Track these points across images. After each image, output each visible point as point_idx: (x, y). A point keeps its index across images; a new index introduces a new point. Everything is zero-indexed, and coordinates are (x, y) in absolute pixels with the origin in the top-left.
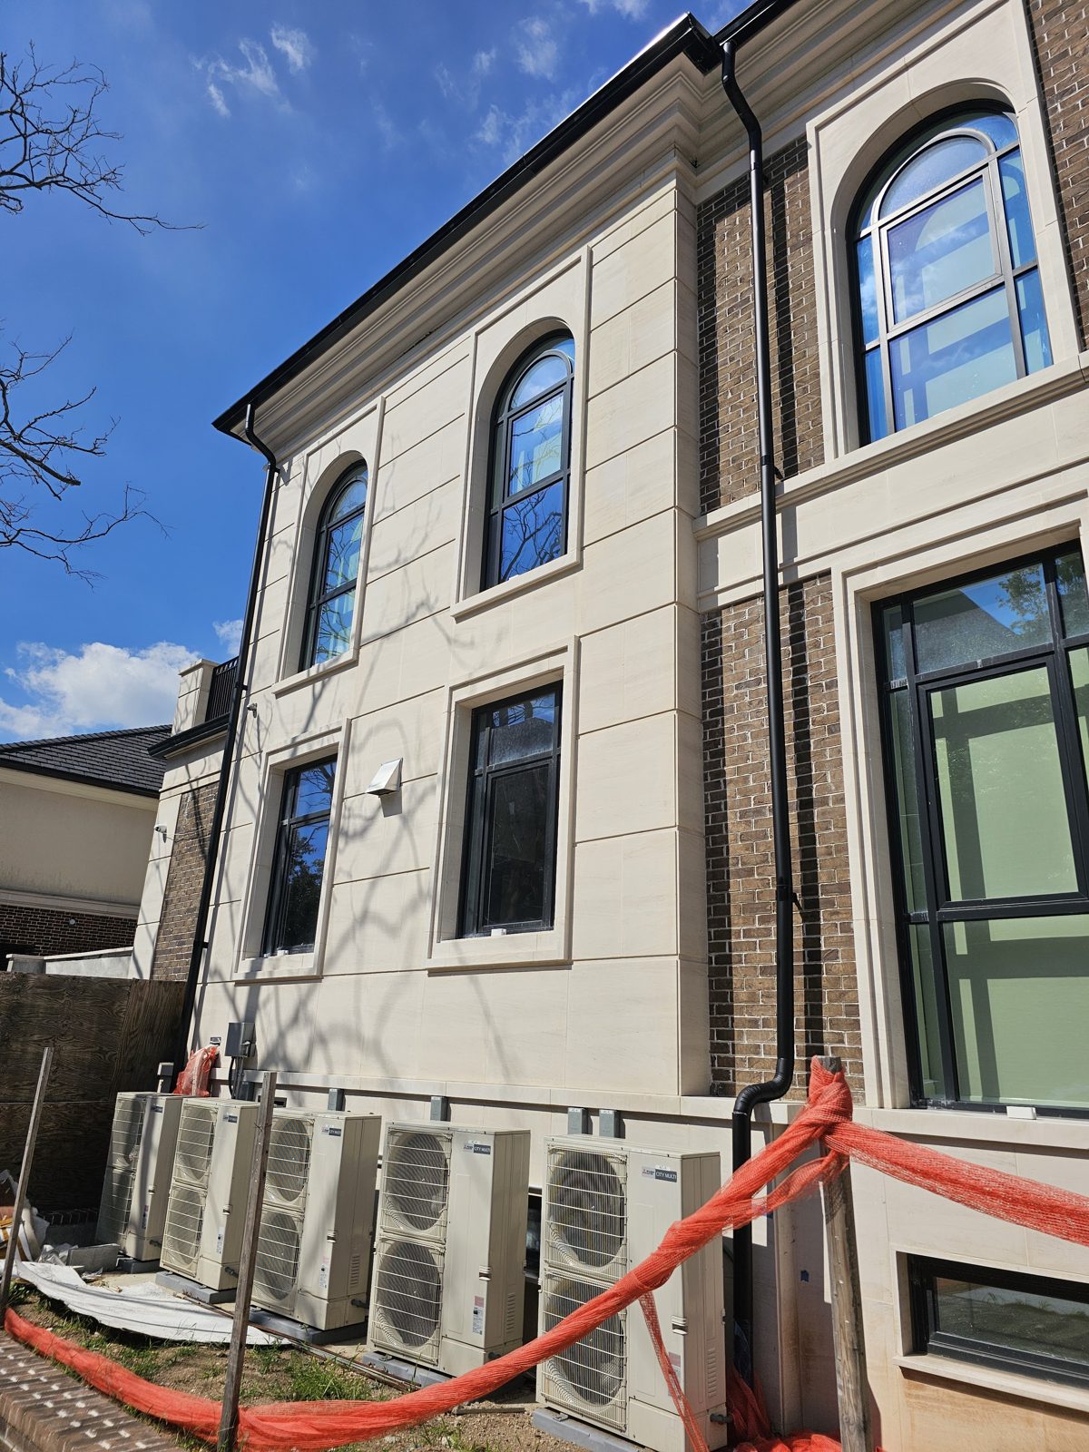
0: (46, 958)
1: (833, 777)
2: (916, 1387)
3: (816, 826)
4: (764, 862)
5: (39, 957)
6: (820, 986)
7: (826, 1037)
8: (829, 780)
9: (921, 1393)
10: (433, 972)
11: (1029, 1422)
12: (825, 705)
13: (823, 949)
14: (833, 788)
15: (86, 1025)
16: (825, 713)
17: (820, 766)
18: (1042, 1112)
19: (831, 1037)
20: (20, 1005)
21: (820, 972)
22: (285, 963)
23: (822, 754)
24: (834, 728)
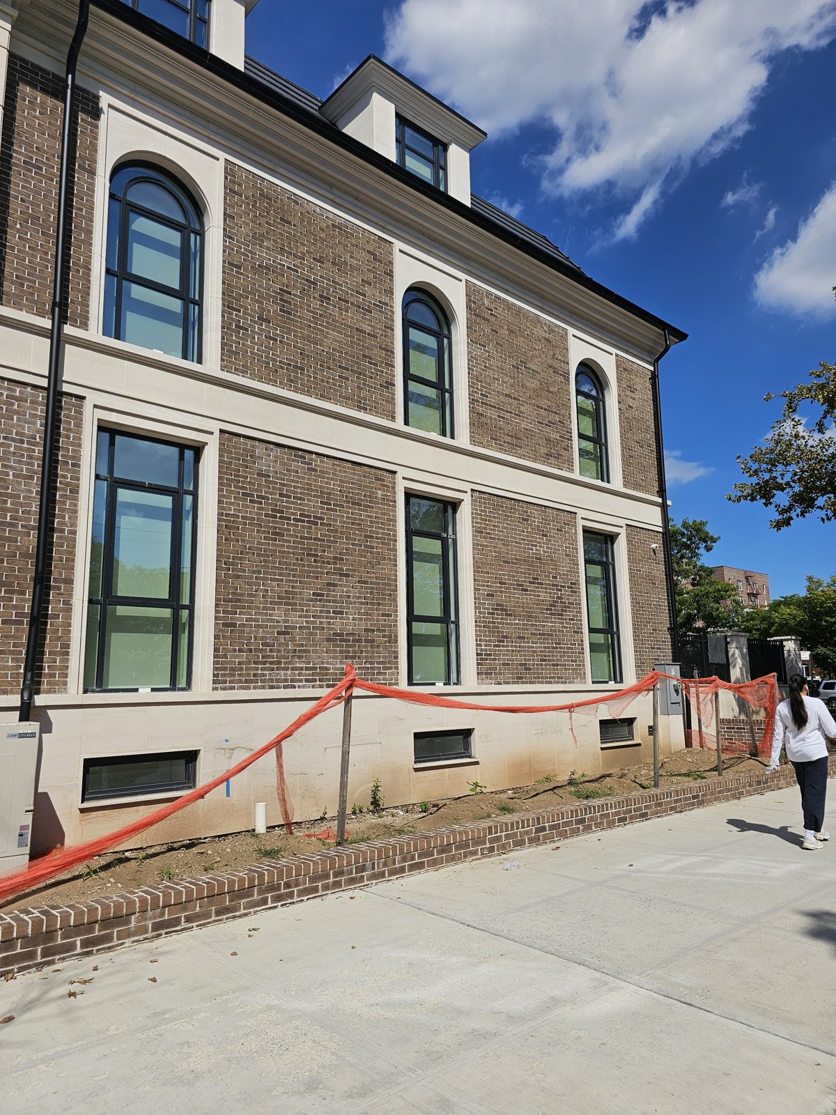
1: (70, 518)
2: (87, 815)
3: (55, 544)
4: (13, 557)
6: (45, 633)
7: (45, 660)
8: (67, 519)
9: (89, 817)
11: (137, 811)
12: (69, 475)
13: (50, 612)
14: (69, 525)
16: (69, 480)
17: (61, 510)
18: (153, 690)
19: (49, 660)
21: (46, 625)
23: (64, 503)
24: (75, 490)
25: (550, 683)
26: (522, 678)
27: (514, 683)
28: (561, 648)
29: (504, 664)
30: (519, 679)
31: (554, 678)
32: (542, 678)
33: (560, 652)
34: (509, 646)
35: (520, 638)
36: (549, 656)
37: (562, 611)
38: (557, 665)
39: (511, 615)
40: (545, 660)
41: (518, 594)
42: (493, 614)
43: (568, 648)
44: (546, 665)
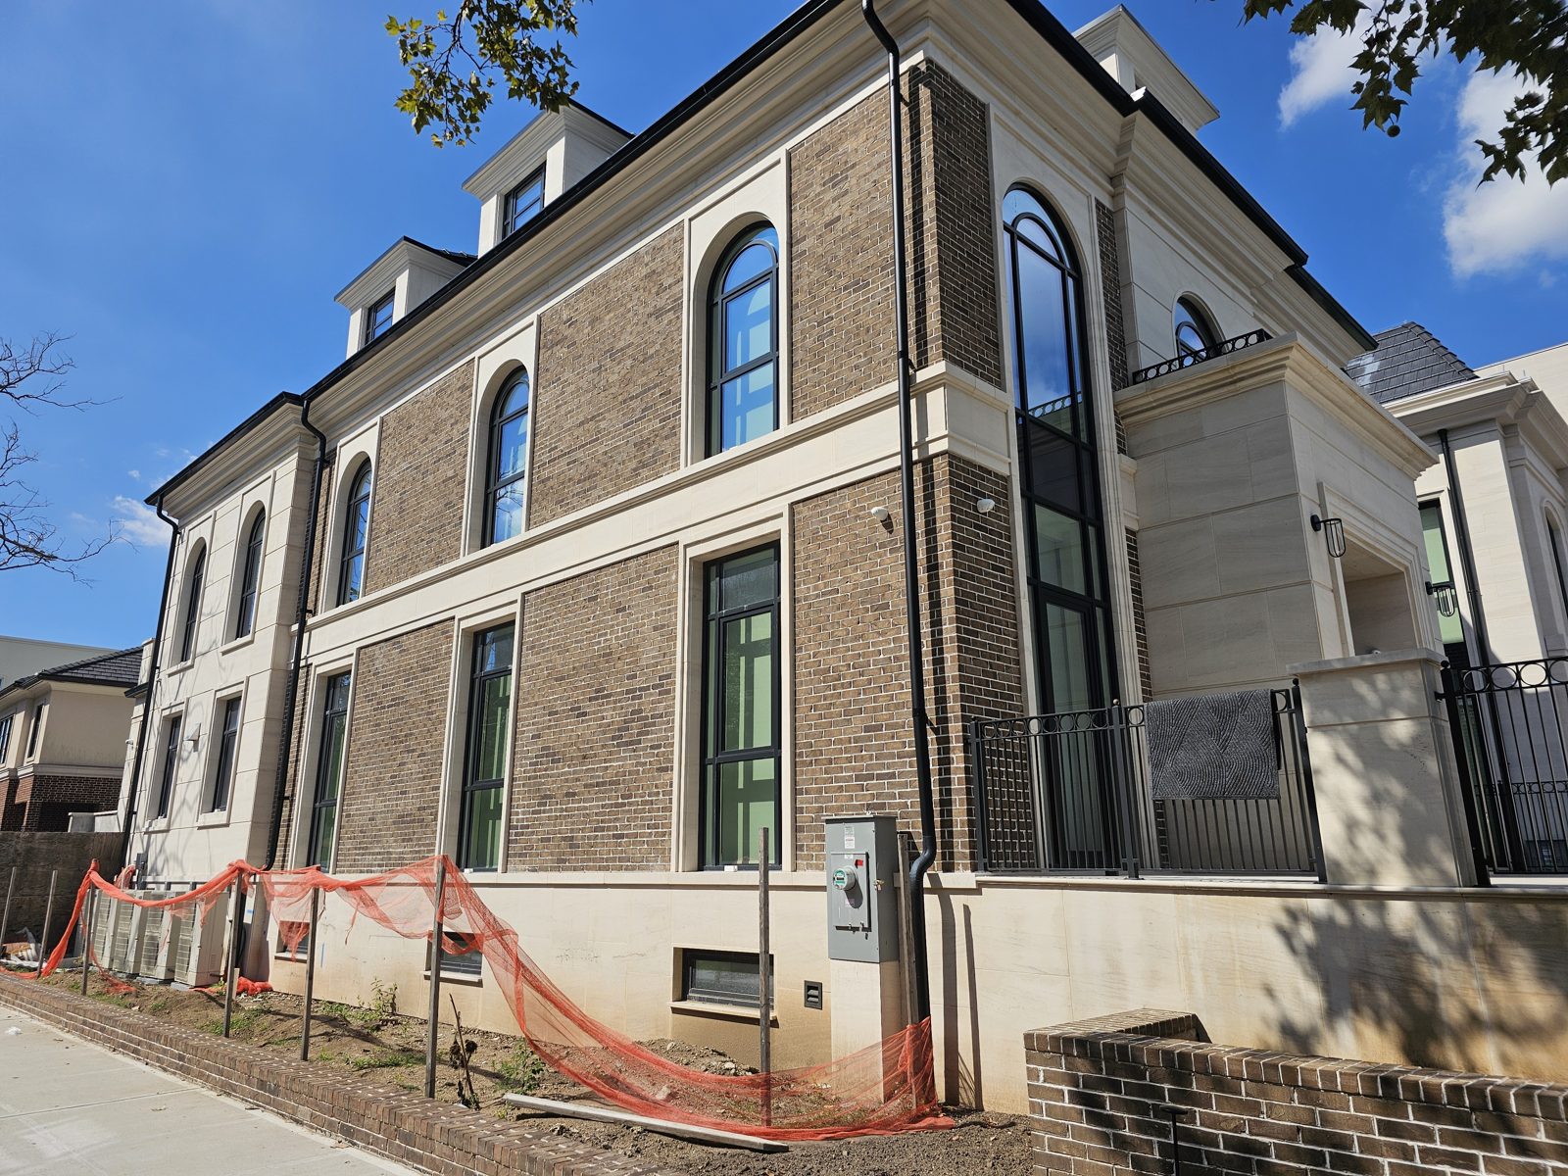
0: (95, 814)
5: (91, 814)
10: (200, 828)
15: (70, 856)
20: (32, 848)
22: (161, 823)
25: (607, 868)
26: (564, 861)
27: (552, 869)
28: (630, 804)
29: (542, 840)
30: (560, 864)
31: (614, 860)
32: (594, 860)
33: (629, 811)
34: (552, 809)
35: (568, 795)
36: (610, 821)
37: (639, 734)
38: (622, 836)
39: (558, 761)
40: (602, 829)
41: (571, 725)
42: (536, 764)
43: (644, 803)
44: (603, 837)
